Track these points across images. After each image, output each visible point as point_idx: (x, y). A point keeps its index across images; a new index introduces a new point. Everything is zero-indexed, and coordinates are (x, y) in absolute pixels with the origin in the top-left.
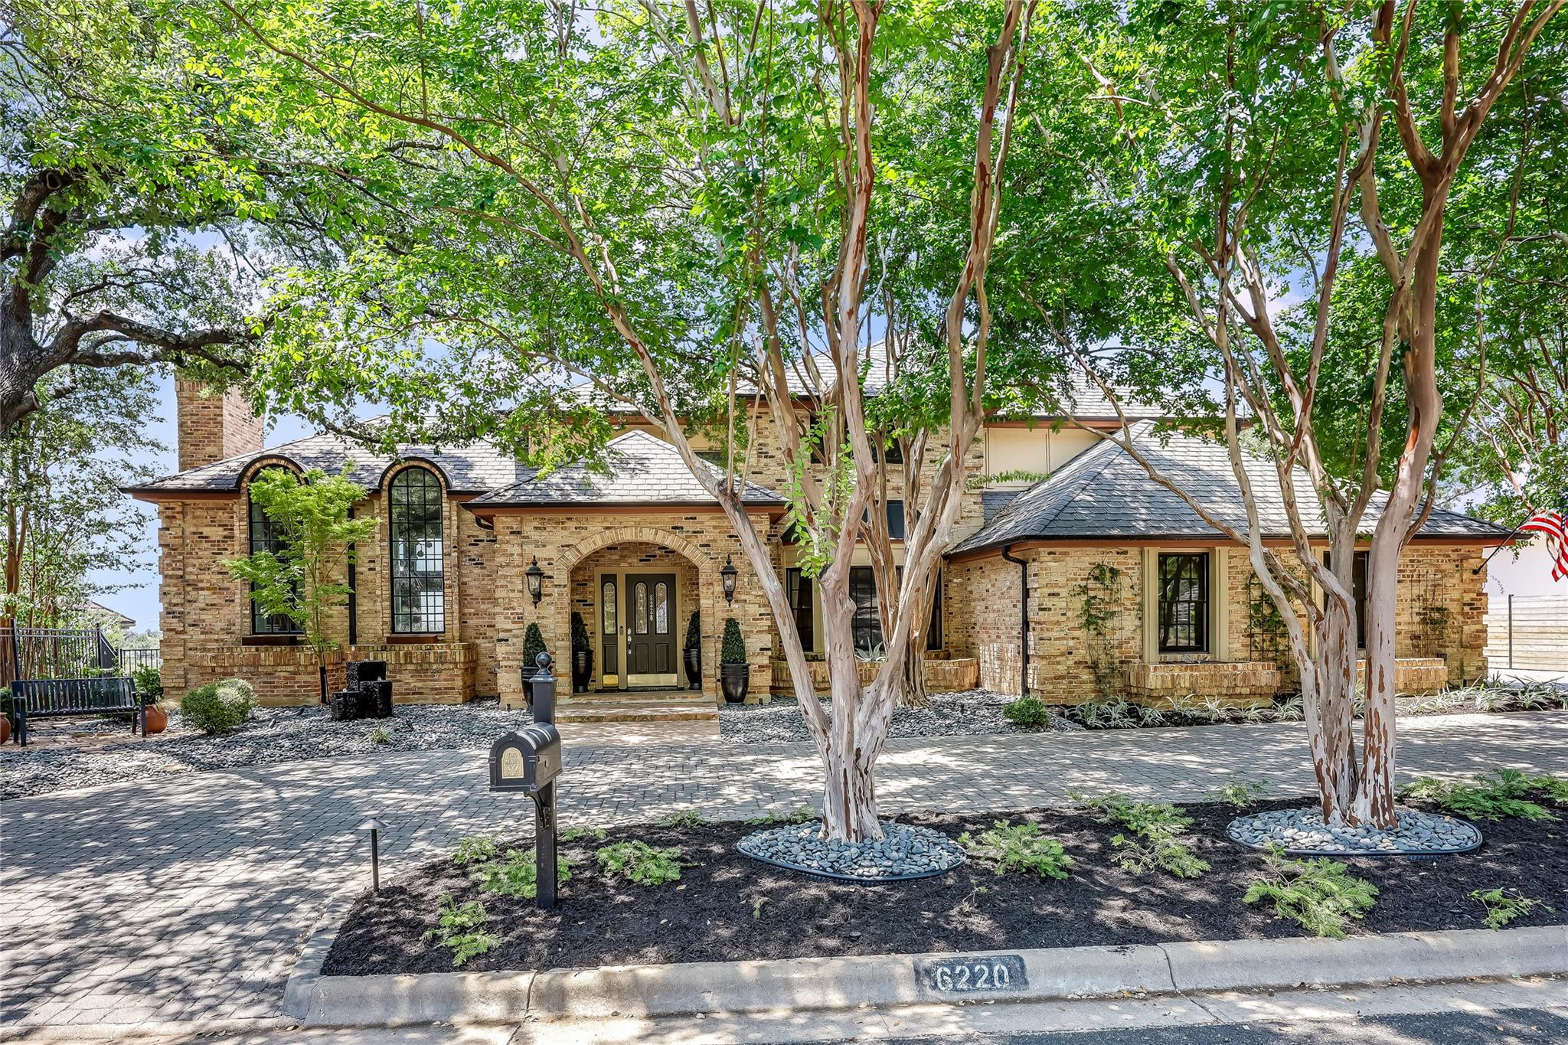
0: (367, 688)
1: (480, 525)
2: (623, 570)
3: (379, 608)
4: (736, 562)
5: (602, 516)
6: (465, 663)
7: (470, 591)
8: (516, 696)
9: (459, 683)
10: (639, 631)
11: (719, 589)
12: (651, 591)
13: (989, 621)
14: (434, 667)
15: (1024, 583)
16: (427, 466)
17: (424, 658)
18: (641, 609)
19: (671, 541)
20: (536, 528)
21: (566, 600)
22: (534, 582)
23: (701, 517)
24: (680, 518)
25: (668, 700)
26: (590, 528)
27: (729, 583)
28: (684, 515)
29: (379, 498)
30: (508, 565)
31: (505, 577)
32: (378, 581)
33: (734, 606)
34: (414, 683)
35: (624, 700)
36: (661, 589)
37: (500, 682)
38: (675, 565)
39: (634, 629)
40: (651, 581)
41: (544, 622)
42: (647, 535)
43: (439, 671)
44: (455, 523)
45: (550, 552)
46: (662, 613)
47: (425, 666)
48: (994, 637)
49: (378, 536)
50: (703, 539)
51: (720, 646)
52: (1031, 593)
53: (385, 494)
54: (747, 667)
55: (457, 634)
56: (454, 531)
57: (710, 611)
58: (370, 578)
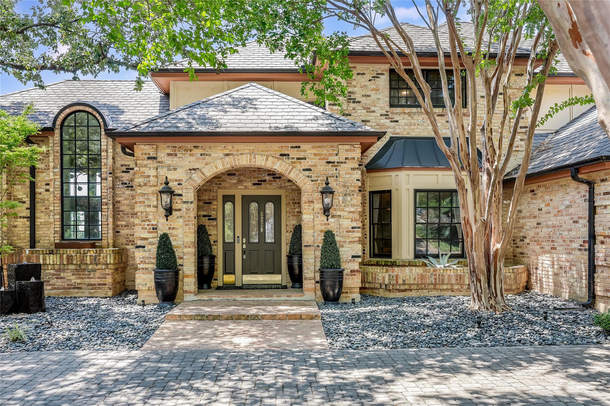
0: (21, 286)
1: (125, 153)
2: (239, 192)
3: (52, 220)
4: (333, 184)
5: (223, 145)
6: (115, 264)
7: (122, 208)
8: (150, 293)
9: (109, 280)
10: (252, 240)
11: (318, 206)
12: (262, 209)
13: (541, 234)
14: (90, 267)
15: (591, 200)
16: (90, 110)
17: (83, 262)
18: (254, 222)
19: (279, 166)
20: (169, 155)
21: (193, 214)
22: (166, 198)
23: (304, 146)
24: (286, 147)
25: (275, 298)
26: (213, 155)
27: (327, 200)
28: (290, 145)
29: (53, 134)
30: (145, 185)
31: (143, 195)
32: (51, 199)
33: (331, 220)
34: (74, 280)
35: (239, 297)
36: (270, 208)
37: (138, 281)
38: (281, 188)
39: (248, 239)
40: (262, 200)
41: (174, 232)
42: (260, 162)
43: (94, 270)
44: (110, 155)
45: (180, 174)
46: (269, 227)
47: (83, 267)
48: (548, 248)
49: (52, 165)
50: (305, 164)
51: (319, 253)
52: (598, 210)
53: (57, 132)
54: (341, 272)
55: (111, 241)
56: (110, 161)
57: (311, 225)
58: (46, 197)
